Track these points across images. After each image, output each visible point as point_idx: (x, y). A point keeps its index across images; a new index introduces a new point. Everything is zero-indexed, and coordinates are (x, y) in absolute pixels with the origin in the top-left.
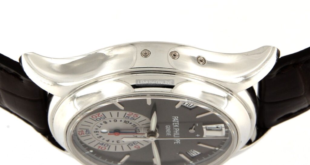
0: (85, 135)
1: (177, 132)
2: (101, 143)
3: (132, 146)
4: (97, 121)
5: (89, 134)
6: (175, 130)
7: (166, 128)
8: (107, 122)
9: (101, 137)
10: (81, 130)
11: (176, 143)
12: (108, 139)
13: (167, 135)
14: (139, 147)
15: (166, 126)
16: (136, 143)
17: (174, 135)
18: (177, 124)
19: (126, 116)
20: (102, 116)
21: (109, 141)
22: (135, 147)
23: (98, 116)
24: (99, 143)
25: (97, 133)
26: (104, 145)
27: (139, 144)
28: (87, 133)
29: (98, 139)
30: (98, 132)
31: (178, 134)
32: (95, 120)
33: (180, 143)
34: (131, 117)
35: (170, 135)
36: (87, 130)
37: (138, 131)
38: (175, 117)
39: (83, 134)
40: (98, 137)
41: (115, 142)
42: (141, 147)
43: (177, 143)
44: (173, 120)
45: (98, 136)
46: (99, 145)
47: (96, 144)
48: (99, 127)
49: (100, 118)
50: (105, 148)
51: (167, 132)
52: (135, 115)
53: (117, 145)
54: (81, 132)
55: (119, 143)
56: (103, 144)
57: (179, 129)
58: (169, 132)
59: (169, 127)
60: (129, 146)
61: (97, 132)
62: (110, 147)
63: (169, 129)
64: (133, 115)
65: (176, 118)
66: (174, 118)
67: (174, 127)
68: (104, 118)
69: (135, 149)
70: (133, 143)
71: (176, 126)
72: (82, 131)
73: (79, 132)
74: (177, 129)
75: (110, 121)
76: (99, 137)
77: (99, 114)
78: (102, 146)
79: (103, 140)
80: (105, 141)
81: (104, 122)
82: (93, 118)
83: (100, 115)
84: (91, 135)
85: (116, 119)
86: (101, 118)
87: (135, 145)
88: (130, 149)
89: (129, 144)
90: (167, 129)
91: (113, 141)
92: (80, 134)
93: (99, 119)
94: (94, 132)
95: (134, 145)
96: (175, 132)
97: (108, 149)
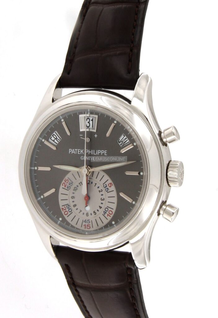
38: (70, 151)
44: (73, 153)
48: (80, 212)
60: (108, 191)
76: (95, 213)
77: (62, 209)
82: (67, 214)
95: (108, 187)
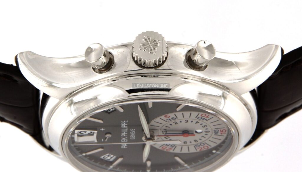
0: (219, 130)
1: (123, 133)
2: (205, 121)
3: (172, 117)
4: (204, 142)
5: (215, 130)
6: (126, 135)
7: (135, 136)
8: (194, 142)
9: (203, 126)
10: (223, 134)
11: (126, 121)
12: (197, 124)
13: (135, 130)
14: (165, 116)
15: (134, 138)
16: (168, 120)
17: (127, 129)
18: (123, 140)
19: (173, 148)
20: (198, 147)
21: (196, 122)
22: (170, 117)
23: (202, 148)
24: (207, 121)
25: (206, 130)
26: (202, 118)
27: (165, 119)
28: (217, 131)
29: (207, 125)
30: (205, 132)
31: (122, 131)
32: (205, 144)
33: (122, 122)
34: (169, 147)
35: (132, 130)
36: (217, 134)
37: (164, 132)
39: (222, 131)
40: (207, 126)
41: (189, 121)
42: (163, 117)
43: (124, 122)
45: (206, 128)
46: (207, 119)
47: (210, 120)
49: (201, 146)
50: (201, 115)
51: (134, 132)
52: (165, 149)
53: (189, 118)
54: (224, 132)
55: (185, 120)
56: (203, 120)
57: (122, 135)
58: (132, 133)
59: (132, 138)
61: (207, 132)
62: (196, 116)
63: (132, 136)
64: (166, 149)
65: (123, 147)
66: (126, 147)
67: (127, 138)
68: (196, 145)
69: (169, 115)
70: (171, 120)
71: (124, 139)
72: (221, 133)
73: (225, 133)
74: (123, 135)
75: (191, 142)
78: (205, 117)
79: (201, 123)
80: (200, 122)
81: (197, 141)
83: (200, 149)
84: (214, 129)
85: (184, 144)
86: (199, 146)
87: (169, 118)
88: (175, 114)
89: (176, 119)
90: (133, 136)
91: (192, 122)
92: (224, 131)
93: (202, 144)
94: (209, 132)
96: (125, 133)
97: (199, 114)
